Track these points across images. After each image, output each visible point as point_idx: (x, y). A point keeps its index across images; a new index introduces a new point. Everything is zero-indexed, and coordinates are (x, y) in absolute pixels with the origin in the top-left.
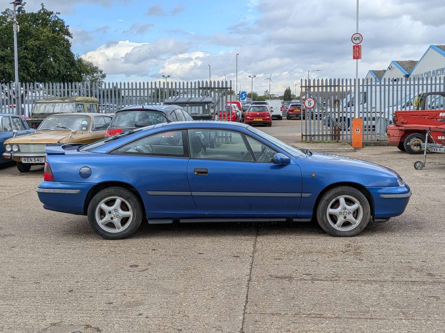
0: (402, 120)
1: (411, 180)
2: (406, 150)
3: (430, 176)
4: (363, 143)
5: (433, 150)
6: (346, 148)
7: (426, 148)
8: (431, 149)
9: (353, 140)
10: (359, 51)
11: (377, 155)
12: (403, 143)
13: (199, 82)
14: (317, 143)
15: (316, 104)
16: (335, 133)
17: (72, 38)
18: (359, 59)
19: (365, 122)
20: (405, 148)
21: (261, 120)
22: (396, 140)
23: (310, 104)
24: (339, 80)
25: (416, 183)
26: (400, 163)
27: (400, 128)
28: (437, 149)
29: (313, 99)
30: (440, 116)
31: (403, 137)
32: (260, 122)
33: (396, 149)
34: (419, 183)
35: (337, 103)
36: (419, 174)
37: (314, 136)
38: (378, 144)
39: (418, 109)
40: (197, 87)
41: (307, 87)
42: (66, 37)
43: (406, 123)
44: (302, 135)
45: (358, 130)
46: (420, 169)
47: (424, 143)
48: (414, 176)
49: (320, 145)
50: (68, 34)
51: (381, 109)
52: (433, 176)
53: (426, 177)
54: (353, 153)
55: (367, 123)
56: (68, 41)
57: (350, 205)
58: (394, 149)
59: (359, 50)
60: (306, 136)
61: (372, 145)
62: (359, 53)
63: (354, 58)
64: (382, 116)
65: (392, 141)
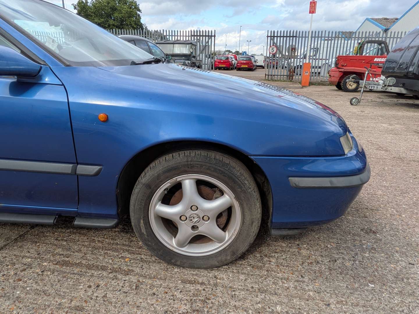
0: (343, 63)
1: (347, 117)
2: (343, 89)
3: (366, 112)
4: (310, 83)
5: (371, 87)
6: (296, 86)
7: (364, 85)
8: (368, 86)
9: (302, 80)
10: (314, 7)
11: (319, 91)
12: (341, 82)
13: (191, 31)
14: (276, 81)
15: (278, 51)
16: (290, 74)
17: (141, 12)
18: (313, 14)
19: (313, 69)
20: (342, 87)
21: (247, 66)
22: (335, 80)
23: (273, 51)
24: (297, 32)
25: (353, 120)
26: (336, 99)
27: (340, 70)
28: (374, 86)
29: (276, 47)
30: (375, 61)
31: (341, 78)
32: (246, 68)
33: (335, 88)
34: (356, 121)
35: (293, 50)
36: (355, 109)
37: (274, 75)
38: (322, 84)
39: (357, 54)
40: (190, 35)
41: (272, 36)
42: (138, 12)
43: (346, 66)
44: (266, 75)
45: (307, 72)
46: (356, 105)
47: (363, 81)
48: (350, 112)
49: (277, 82)
50: (139, 11)
51: (326, 57)
52: (369, 112)
53: (363, 114)
54: (300, 89)
55: (315, 70)
56: (139, 15)
57: (208, 198)
58: (332, 88)
59: (315, 5)
60: (268, 75)
61: (317, 84)
62: (314, 8)
63: (310, 13)
64: (327, 62)
65: (332, 80)
